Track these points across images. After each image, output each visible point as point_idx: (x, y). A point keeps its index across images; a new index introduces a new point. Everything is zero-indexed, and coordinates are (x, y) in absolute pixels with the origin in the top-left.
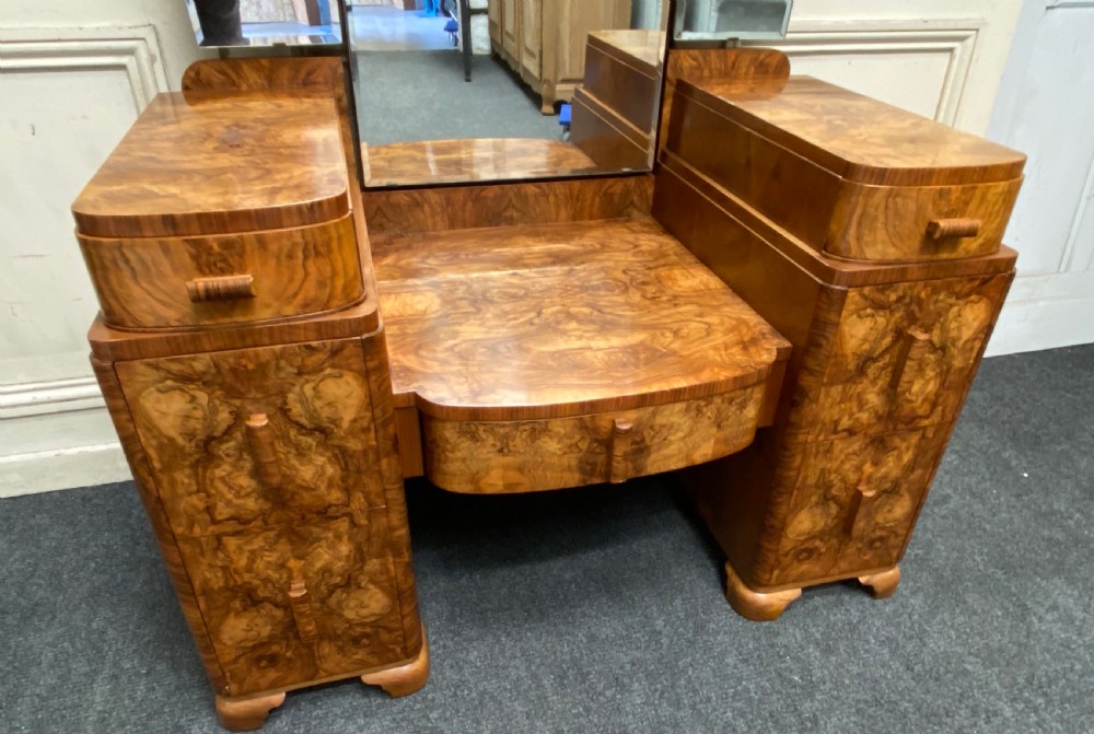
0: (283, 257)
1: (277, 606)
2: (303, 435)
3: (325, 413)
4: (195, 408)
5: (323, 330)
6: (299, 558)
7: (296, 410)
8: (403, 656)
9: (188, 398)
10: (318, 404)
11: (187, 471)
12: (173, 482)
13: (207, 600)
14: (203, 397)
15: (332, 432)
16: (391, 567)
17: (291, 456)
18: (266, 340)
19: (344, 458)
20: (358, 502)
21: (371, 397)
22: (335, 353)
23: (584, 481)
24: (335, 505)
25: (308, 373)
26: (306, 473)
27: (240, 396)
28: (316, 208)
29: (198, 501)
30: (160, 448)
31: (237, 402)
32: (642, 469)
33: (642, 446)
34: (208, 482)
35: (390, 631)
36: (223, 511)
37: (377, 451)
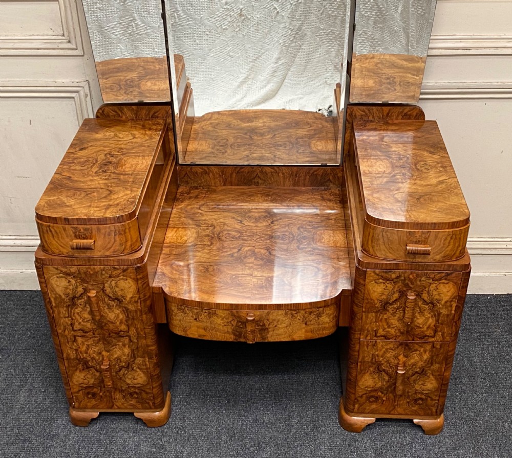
0: (106, 235)
1: (97, 371)
2: (110, 301)
3: (120, 293)
4: (70, 285)
5: (120, 262)
6: (108, 351)
7: (108, 290)
8: (153, 407)
9: (68, 281)
10: (117, 289)
11: (65, 308)
12: (59, 312)
13: (68, 363)
14: (73, 282)
15: (122, 301)
16: (147, 363)
17: (105, 308)
18: (98, 263)
19: (127, 312)
20: (133, 331)
21: (139, 289)
22: (124, 271)
23: (236, 339)
24: (123, 331)
25: (114, 277)
26: (111, 316)
27: (87, 283)
28: (120, 217)
29: (68, 321)
30: (55, 299)
31: (86, 285)
32: (266, 339)
33: (263, 327)
34: (72, 313)
35: (147, 393)
36: (77, 327)
37: (141, 311)
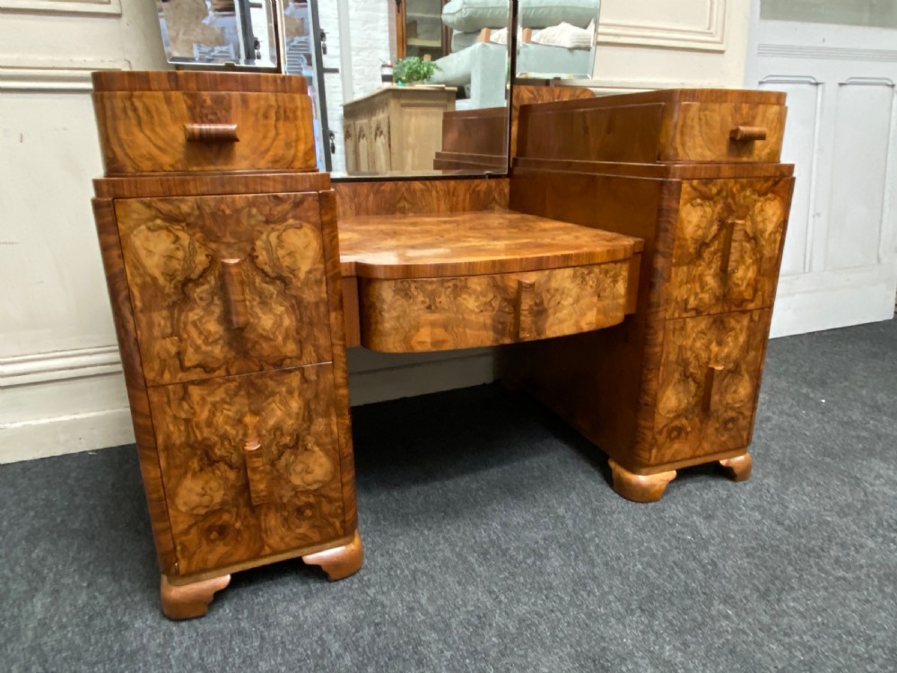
1: (231, 466)
2: (266, 283)
3: (286, 263)
4: (178, 249)
6: (256, 413)
7: (262, 257)
9: (173, 238)
10: (281, 252)
11: (165, 313)
12: (151, 325)
13: (167, 458)
14: (185, 238)
15: (291, 282)
16: (335, 428)
17: (255, 303)
18: (242, 188)
19: (299, 309)
20: (309, 355)
22: (297, 204)
24: (290, 358)
25: (275, 223)
26: (267, 321)
27: (216, 239)
29: (171, 345)
30: (143, 287)
31: (213, 246)
34: (182, 325)
35: (330, 501)
36: (191, 358)
37: (327, 303)
